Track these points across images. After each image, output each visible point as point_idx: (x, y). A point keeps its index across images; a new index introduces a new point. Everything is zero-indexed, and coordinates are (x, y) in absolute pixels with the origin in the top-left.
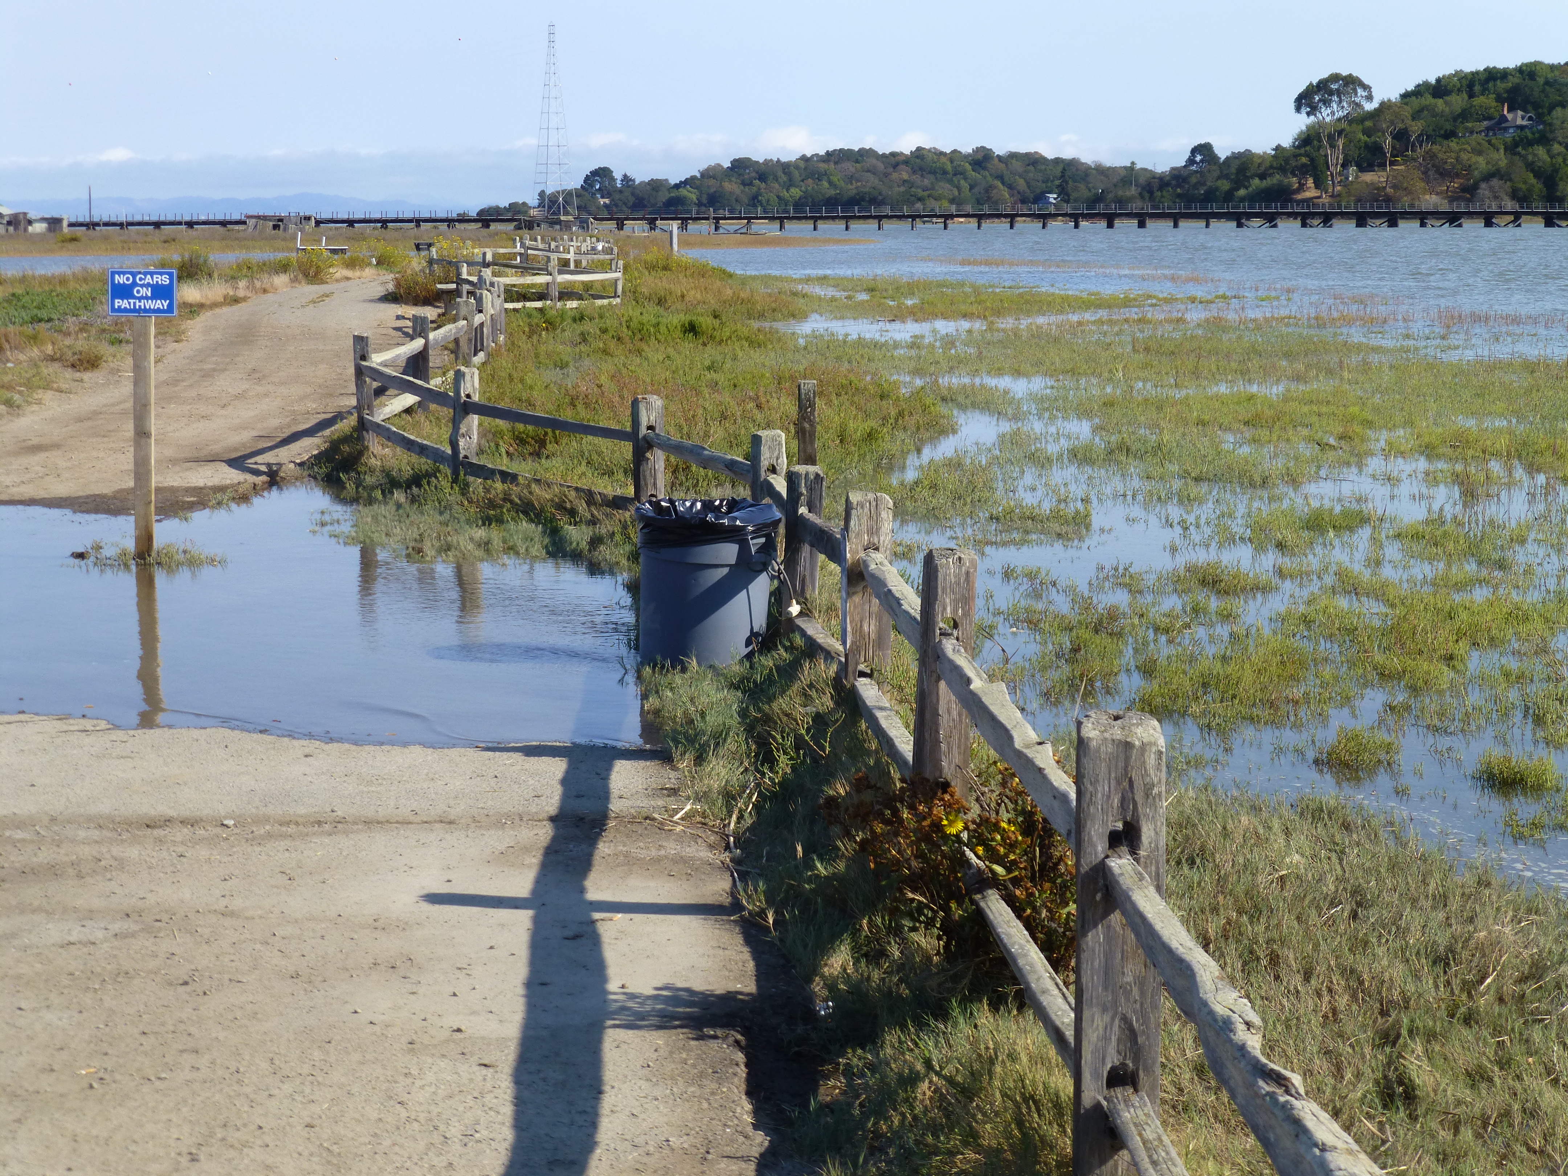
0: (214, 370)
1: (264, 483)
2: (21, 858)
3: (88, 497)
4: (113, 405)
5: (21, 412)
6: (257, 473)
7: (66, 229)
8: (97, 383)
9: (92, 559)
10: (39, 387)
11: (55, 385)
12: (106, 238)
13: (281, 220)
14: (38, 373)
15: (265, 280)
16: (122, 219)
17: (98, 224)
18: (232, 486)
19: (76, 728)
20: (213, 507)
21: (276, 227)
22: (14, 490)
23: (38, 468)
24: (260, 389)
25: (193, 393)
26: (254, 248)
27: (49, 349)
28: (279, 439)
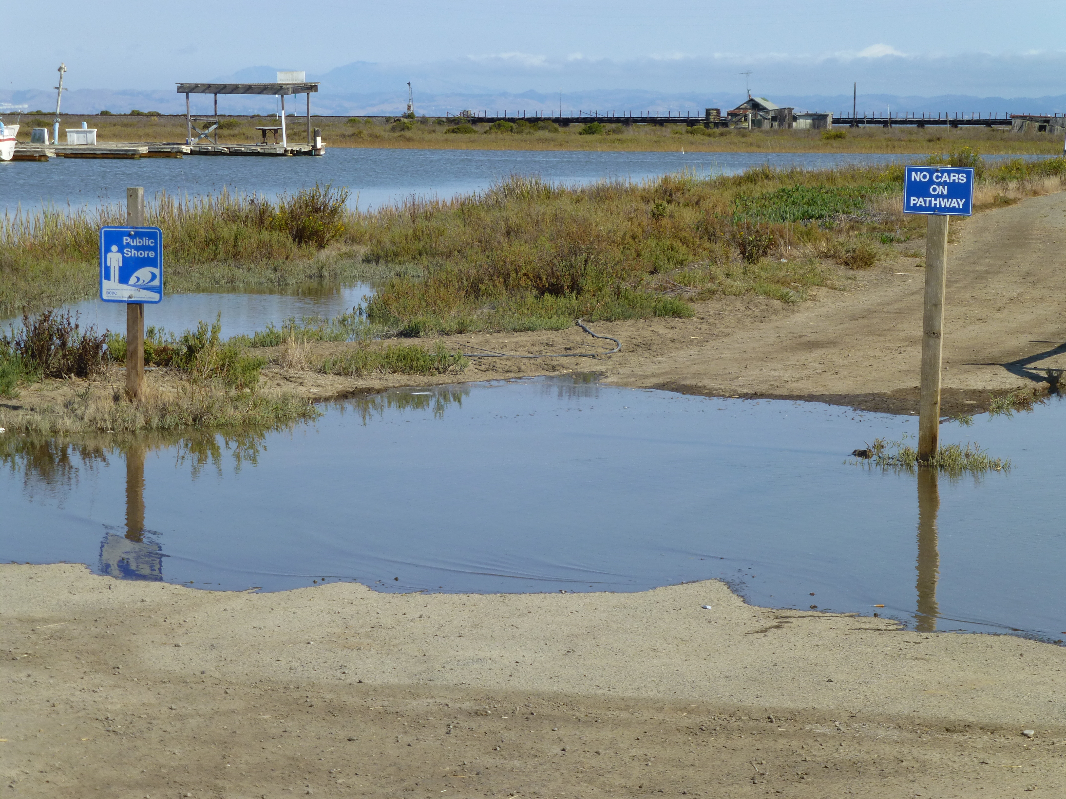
0: (987, 272)
1: (1044, 389)
2: (823, 753)
3: (866, 395)
4: (888, 304)
5: (796, 308)
6: (1037, 378)
7: (830, 126)
8: (869, 281)
9: (875, 457)
10: (814, 284)
11: (829, 282)
12: (870, 136)
13: (1047, 121)
14: (813, 270)
15: (1035, 182)
16: (887, 117)
17: (862, 122)
18: (1012, 390)
19: (868, 626)
20: (993, 411)
21: (1042, 128)
22: (794, 385)
23: (816, 365)
24: (1036, 293)
25: (967, 295)
26: (1020, 149)
27: (823, 246)
28: (1058, 345)
